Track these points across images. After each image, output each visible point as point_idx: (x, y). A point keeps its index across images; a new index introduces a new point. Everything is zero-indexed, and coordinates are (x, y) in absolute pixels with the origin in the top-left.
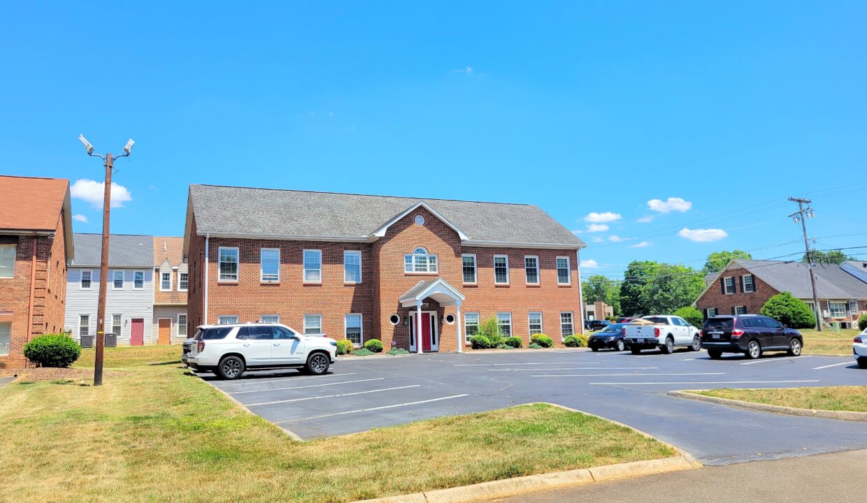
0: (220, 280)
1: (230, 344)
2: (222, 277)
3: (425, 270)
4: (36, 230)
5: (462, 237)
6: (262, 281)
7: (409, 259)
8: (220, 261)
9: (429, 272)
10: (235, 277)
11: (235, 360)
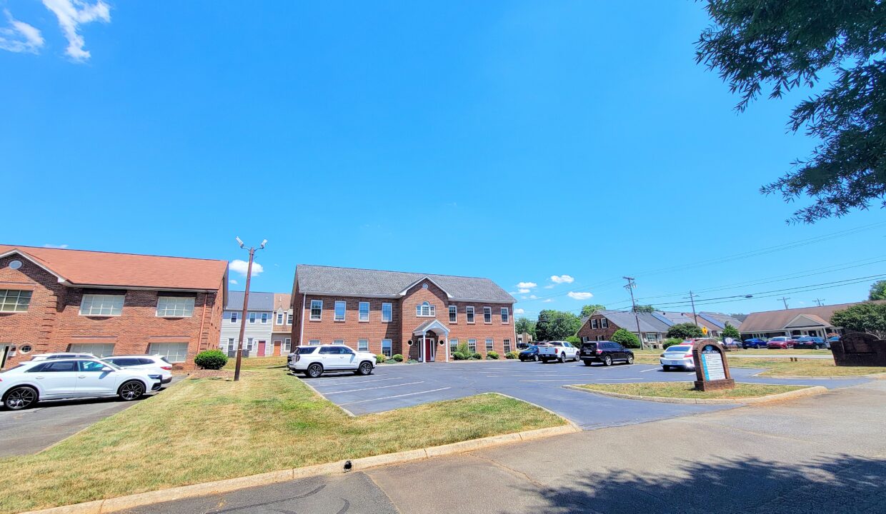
0: (311, 319)
1: (315, 357)
2: (312, 317)
3: (428, 315)
4: (207, 289)
5: (449, 296)
6: (335, 320)
7: (419, 308)
8: (311, 308)
9: (430, 316)
10: (319, 317)
11: (317, 366)
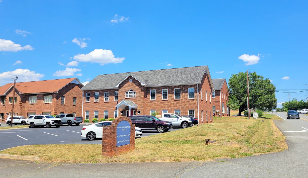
0: (86, 102)
3: (132, 96)
4: (54, 92)
5: (142, 84)
6: (95, 101)
7: (127, 93)
8: (86, 97)
10: (89, 101)
11: (33, 123)
